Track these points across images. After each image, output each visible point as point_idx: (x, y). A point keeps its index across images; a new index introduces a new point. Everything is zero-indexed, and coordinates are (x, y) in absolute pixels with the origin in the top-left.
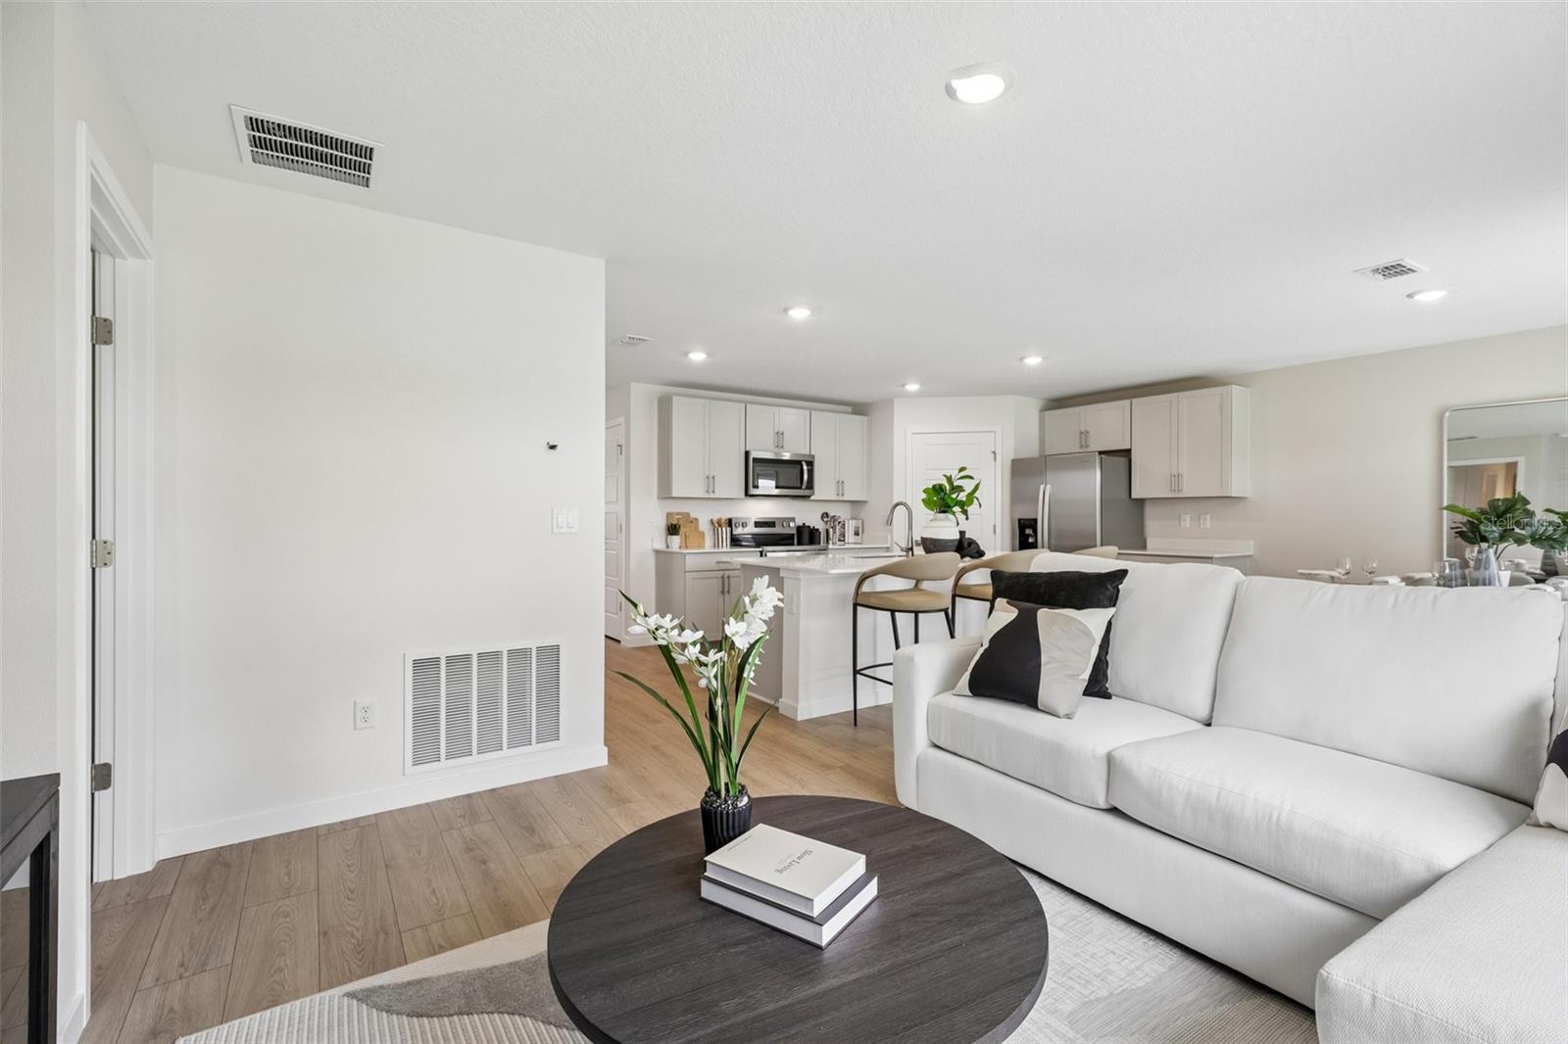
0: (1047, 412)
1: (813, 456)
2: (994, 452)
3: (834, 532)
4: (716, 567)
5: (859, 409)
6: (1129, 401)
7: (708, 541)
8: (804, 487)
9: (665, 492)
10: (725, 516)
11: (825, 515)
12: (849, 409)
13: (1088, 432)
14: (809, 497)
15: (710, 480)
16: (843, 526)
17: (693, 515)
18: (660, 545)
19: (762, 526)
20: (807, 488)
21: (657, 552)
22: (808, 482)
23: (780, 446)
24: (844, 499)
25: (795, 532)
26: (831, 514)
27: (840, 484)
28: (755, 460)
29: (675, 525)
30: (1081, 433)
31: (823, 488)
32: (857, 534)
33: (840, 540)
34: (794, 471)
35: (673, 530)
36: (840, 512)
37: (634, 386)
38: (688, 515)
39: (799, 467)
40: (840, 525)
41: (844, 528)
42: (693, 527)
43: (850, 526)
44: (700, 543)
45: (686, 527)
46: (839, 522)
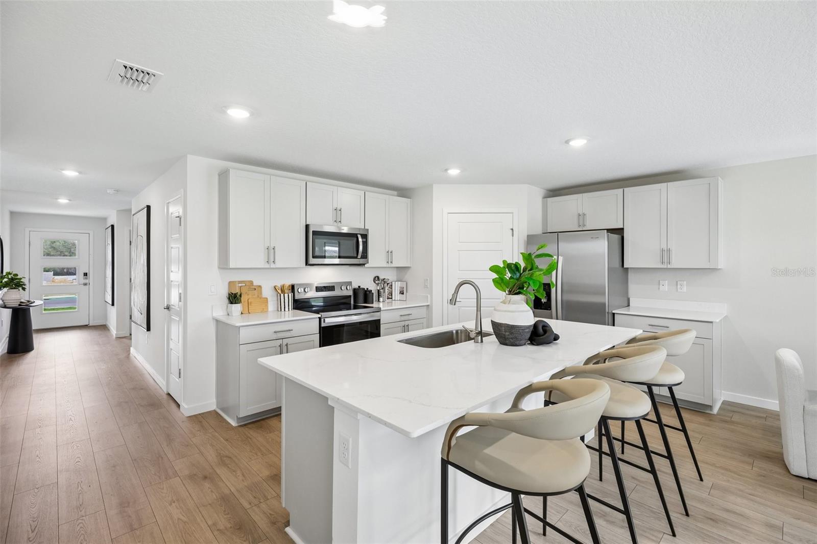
0: (549, 199)
1: (368, 230)
2: (512, 229)
3: (384, 292)
5: (403, 192)
6: (622, 190)
7: (272, 306)
8: (359, 257)
9: (224, 264)
10: (288, 282)
11: (377, 278)
12: (395, 193)
13: (584, 215)
14: (364, 264)
15: (271, 252)
16: (391, 287)
17: (255, 283)
18: (220, 313)
19: (322, 291)
20: (362, 257)
21: (218, 322)
22: (363, 253)
23: (338, 221)
24: (393, 265)
25: (351, 293)
26: (381, 277)
27: (390, 253)
28: (315, 233)
29: (235, 294)
30: (579, 215)
31: (376, 257)
32: (402, 293)
33: (388, 298)
34: (351, 242)
35: (234, 298)
36: (389, 276)
37: (190, 158)
38: (251, 282)
39: (355, 239)
40: (389, 286)
41: (392, 288)
42: (256, 295)
43: (397, 287)
44: (263, 309)
45: (248, 295)
46: (388, 284)
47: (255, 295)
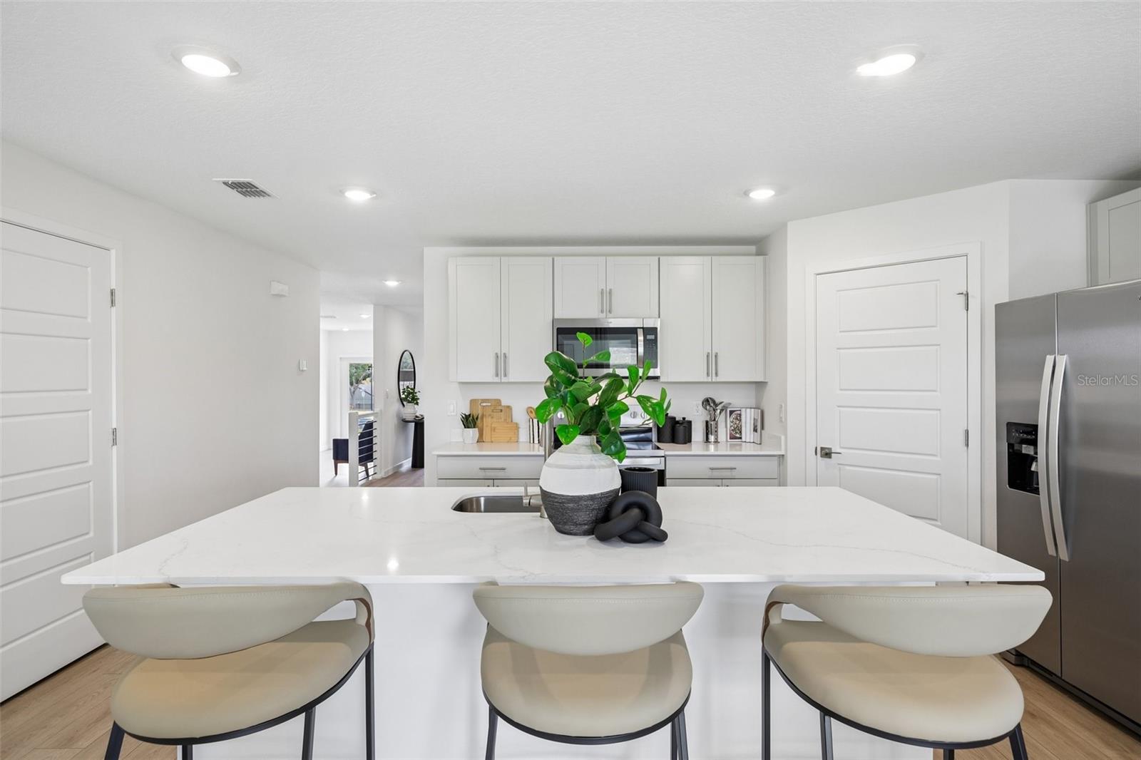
2: (964, 294)
3: (718, 426)
4: (482, 474)
7: (524, 435)
11: (710, 402)
14: (657, 377)
15: (501, 361)
16: (738, 418)
22: (645, 358)
26: (721, 400)
27: (712, 358)
28: (561, 331)
29: (474, 416)
32: (755, 430)
34: (628, 342)
35: (470, 421)
36: (734, 398)
37: (426, 251)
38: (499, 401)
39: (635, 336)
40: (734, 416)
41: (740, 420)
42: (503, 420)
43: (748, 418)
44: (511, 438)
45: (492, 418)
46: (731, 412)
47: (501, 418)
